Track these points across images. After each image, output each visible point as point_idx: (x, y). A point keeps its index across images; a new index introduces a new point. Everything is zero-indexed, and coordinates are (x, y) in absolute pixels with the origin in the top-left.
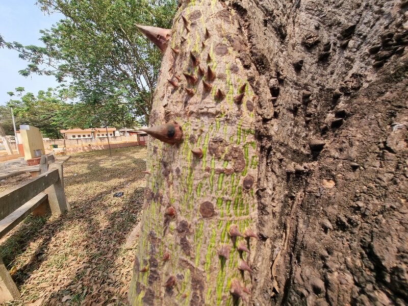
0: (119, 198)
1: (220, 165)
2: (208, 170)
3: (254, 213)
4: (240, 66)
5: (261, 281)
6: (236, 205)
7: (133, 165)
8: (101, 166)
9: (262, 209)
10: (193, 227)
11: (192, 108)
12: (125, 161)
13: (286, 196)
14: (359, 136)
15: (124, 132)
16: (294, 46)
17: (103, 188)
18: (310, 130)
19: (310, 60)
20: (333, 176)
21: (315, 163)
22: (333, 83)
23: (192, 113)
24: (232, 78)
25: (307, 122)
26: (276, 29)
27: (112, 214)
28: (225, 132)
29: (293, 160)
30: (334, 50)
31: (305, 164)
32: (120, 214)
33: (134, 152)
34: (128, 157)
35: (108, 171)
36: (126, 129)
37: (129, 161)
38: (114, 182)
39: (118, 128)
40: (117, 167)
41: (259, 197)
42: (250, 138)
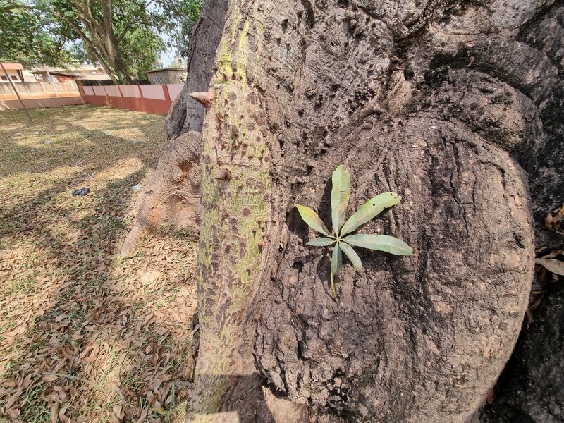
0: (85, 197)
1: (252, 191)
2: (246, 193)
3: (269, 211)
4: (261, 137)
5: (273, 242)
6: (260, 208)
7: (87, 142)
8: (21, 143)
9: (273, 208)
10: (239, 220)
11: (235, 161)
12: (68, 135)
13: (291, 197)
14: (331, 163)
15: (44, 73)
16: (299, 96)
17: (45, 183)
18: (307, 155)
19: (309, 107)
20: (315, 186)
21: (308, 177)
22: (324, 122)
23: (236, 164)
24: (257, 144)
25: (306, 150)
26: (286, 87)
27: (82, 220)
28: (254, 175)
29: (295, 175)
30: (326, 99)
31: (303, 177)
32: (96, 218)
33: (81, 118)
34: (71, 128)
35: (41, 154)
36: (47, 68)
37: (77, 134)
38: (63, 172)
39: (27, 65)
40: (57, 146)
41: (272, 203)
42: (267, 175)
